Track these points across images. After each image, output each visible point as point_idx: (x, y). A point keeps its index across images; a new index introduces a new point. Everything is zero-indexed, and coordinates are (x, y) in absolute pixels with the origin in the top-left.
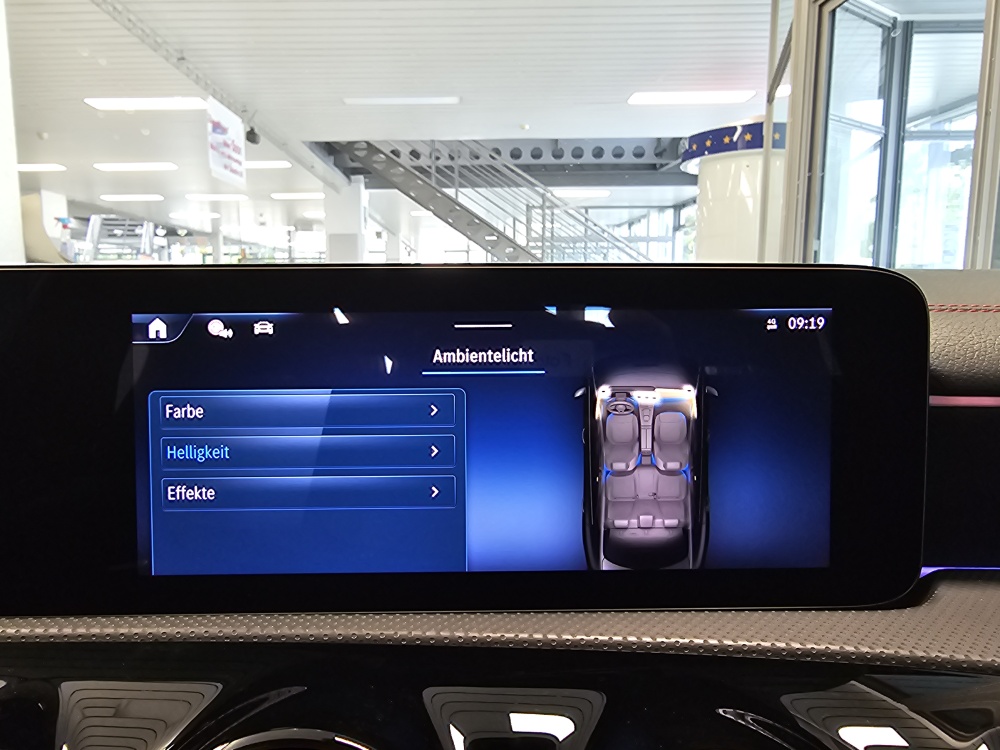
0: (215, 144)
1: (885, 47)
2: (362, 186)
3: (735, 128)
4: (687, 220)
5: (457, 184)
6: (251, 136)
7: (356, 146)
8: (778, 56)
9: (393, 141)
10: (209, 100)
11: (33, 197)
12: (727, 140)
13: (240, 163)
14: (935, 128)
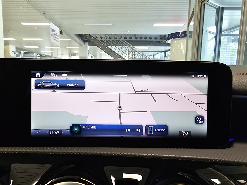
0: (52, 34)
1: (217, 13)
2: (88, 45)
3: (180, 32)
4: (168, 55)
5: (111, 45)
6: (61, 32)
7: (87, 35)
8: (191, 15)
9: (96, 34)
10: (51, 24)
11: (7, 46)
12: (178, 35)
13: (58, 39)
14: (229, 33)
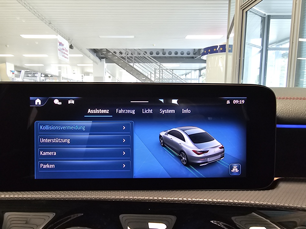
0: (60, 49)
1: (262, 22)
2: (105, 62)
3: (217, 46)
4: (203, 74)
5: (133, 62)
6: (71, 47)
7: (103, 50)
8: (230, 25)
9: (114, 49)
10: (58, 36)
11: (4, 64)
12: (215, 50)
13: (67, 55)
14: (277, 47)
